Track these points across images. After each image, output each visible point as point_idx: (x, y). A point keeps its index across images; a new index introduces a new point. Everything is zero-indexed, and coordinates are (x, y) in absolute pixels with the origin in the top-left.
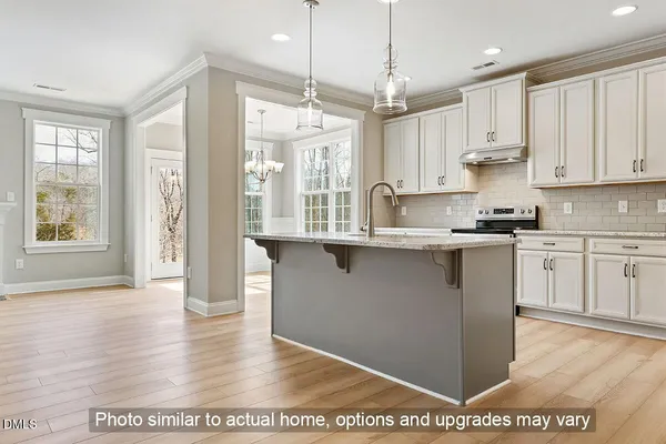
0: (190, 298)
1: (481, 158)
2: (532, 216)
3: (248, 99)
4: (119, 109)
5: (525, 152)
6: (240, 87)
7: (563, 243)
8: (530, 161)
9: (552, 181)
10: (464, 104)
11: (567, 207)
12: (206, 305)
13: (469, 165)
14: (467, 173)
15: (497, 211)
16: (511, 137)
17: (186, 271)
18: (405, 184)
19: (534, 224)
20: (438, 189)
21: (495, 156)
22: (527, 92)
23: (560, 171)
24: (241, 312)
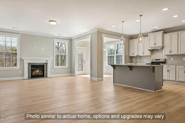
0: (92, 77)
1: (153, 49)
2: (164, 61)
3: (104, 37)
4: (71, 38)
5: (163, 48)
6: (103, 35)
7: (171, 66)
8: (164, 49)
9: (169, 54)
10: (149, 37)
11: (172, 59)
12: (97, 78)
13: (150, 50)
14: (149, 52)
15: (156, 60)
16: (159, 44)
17: (91, 72)
18: (134, 54)
19: (165, 63)
20: (143, 55)
21: (156, 48)
22: (163, 35)
23: (171, 52)
24: (103, 80)
